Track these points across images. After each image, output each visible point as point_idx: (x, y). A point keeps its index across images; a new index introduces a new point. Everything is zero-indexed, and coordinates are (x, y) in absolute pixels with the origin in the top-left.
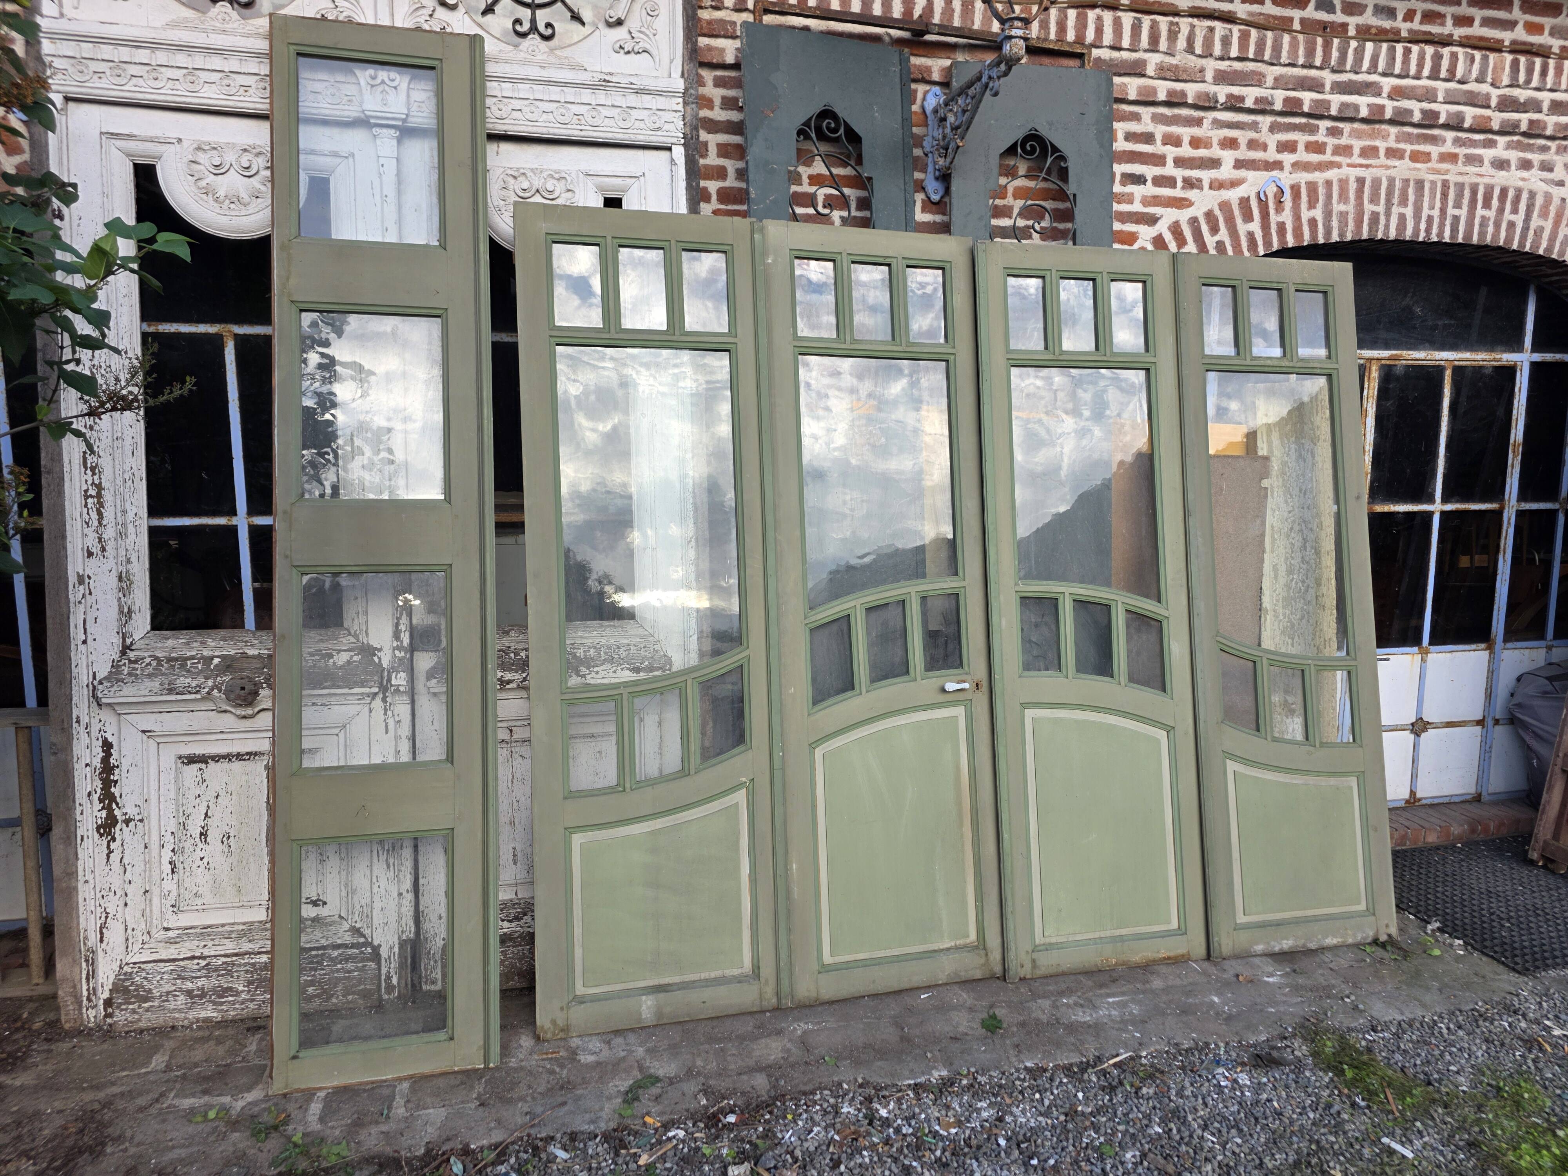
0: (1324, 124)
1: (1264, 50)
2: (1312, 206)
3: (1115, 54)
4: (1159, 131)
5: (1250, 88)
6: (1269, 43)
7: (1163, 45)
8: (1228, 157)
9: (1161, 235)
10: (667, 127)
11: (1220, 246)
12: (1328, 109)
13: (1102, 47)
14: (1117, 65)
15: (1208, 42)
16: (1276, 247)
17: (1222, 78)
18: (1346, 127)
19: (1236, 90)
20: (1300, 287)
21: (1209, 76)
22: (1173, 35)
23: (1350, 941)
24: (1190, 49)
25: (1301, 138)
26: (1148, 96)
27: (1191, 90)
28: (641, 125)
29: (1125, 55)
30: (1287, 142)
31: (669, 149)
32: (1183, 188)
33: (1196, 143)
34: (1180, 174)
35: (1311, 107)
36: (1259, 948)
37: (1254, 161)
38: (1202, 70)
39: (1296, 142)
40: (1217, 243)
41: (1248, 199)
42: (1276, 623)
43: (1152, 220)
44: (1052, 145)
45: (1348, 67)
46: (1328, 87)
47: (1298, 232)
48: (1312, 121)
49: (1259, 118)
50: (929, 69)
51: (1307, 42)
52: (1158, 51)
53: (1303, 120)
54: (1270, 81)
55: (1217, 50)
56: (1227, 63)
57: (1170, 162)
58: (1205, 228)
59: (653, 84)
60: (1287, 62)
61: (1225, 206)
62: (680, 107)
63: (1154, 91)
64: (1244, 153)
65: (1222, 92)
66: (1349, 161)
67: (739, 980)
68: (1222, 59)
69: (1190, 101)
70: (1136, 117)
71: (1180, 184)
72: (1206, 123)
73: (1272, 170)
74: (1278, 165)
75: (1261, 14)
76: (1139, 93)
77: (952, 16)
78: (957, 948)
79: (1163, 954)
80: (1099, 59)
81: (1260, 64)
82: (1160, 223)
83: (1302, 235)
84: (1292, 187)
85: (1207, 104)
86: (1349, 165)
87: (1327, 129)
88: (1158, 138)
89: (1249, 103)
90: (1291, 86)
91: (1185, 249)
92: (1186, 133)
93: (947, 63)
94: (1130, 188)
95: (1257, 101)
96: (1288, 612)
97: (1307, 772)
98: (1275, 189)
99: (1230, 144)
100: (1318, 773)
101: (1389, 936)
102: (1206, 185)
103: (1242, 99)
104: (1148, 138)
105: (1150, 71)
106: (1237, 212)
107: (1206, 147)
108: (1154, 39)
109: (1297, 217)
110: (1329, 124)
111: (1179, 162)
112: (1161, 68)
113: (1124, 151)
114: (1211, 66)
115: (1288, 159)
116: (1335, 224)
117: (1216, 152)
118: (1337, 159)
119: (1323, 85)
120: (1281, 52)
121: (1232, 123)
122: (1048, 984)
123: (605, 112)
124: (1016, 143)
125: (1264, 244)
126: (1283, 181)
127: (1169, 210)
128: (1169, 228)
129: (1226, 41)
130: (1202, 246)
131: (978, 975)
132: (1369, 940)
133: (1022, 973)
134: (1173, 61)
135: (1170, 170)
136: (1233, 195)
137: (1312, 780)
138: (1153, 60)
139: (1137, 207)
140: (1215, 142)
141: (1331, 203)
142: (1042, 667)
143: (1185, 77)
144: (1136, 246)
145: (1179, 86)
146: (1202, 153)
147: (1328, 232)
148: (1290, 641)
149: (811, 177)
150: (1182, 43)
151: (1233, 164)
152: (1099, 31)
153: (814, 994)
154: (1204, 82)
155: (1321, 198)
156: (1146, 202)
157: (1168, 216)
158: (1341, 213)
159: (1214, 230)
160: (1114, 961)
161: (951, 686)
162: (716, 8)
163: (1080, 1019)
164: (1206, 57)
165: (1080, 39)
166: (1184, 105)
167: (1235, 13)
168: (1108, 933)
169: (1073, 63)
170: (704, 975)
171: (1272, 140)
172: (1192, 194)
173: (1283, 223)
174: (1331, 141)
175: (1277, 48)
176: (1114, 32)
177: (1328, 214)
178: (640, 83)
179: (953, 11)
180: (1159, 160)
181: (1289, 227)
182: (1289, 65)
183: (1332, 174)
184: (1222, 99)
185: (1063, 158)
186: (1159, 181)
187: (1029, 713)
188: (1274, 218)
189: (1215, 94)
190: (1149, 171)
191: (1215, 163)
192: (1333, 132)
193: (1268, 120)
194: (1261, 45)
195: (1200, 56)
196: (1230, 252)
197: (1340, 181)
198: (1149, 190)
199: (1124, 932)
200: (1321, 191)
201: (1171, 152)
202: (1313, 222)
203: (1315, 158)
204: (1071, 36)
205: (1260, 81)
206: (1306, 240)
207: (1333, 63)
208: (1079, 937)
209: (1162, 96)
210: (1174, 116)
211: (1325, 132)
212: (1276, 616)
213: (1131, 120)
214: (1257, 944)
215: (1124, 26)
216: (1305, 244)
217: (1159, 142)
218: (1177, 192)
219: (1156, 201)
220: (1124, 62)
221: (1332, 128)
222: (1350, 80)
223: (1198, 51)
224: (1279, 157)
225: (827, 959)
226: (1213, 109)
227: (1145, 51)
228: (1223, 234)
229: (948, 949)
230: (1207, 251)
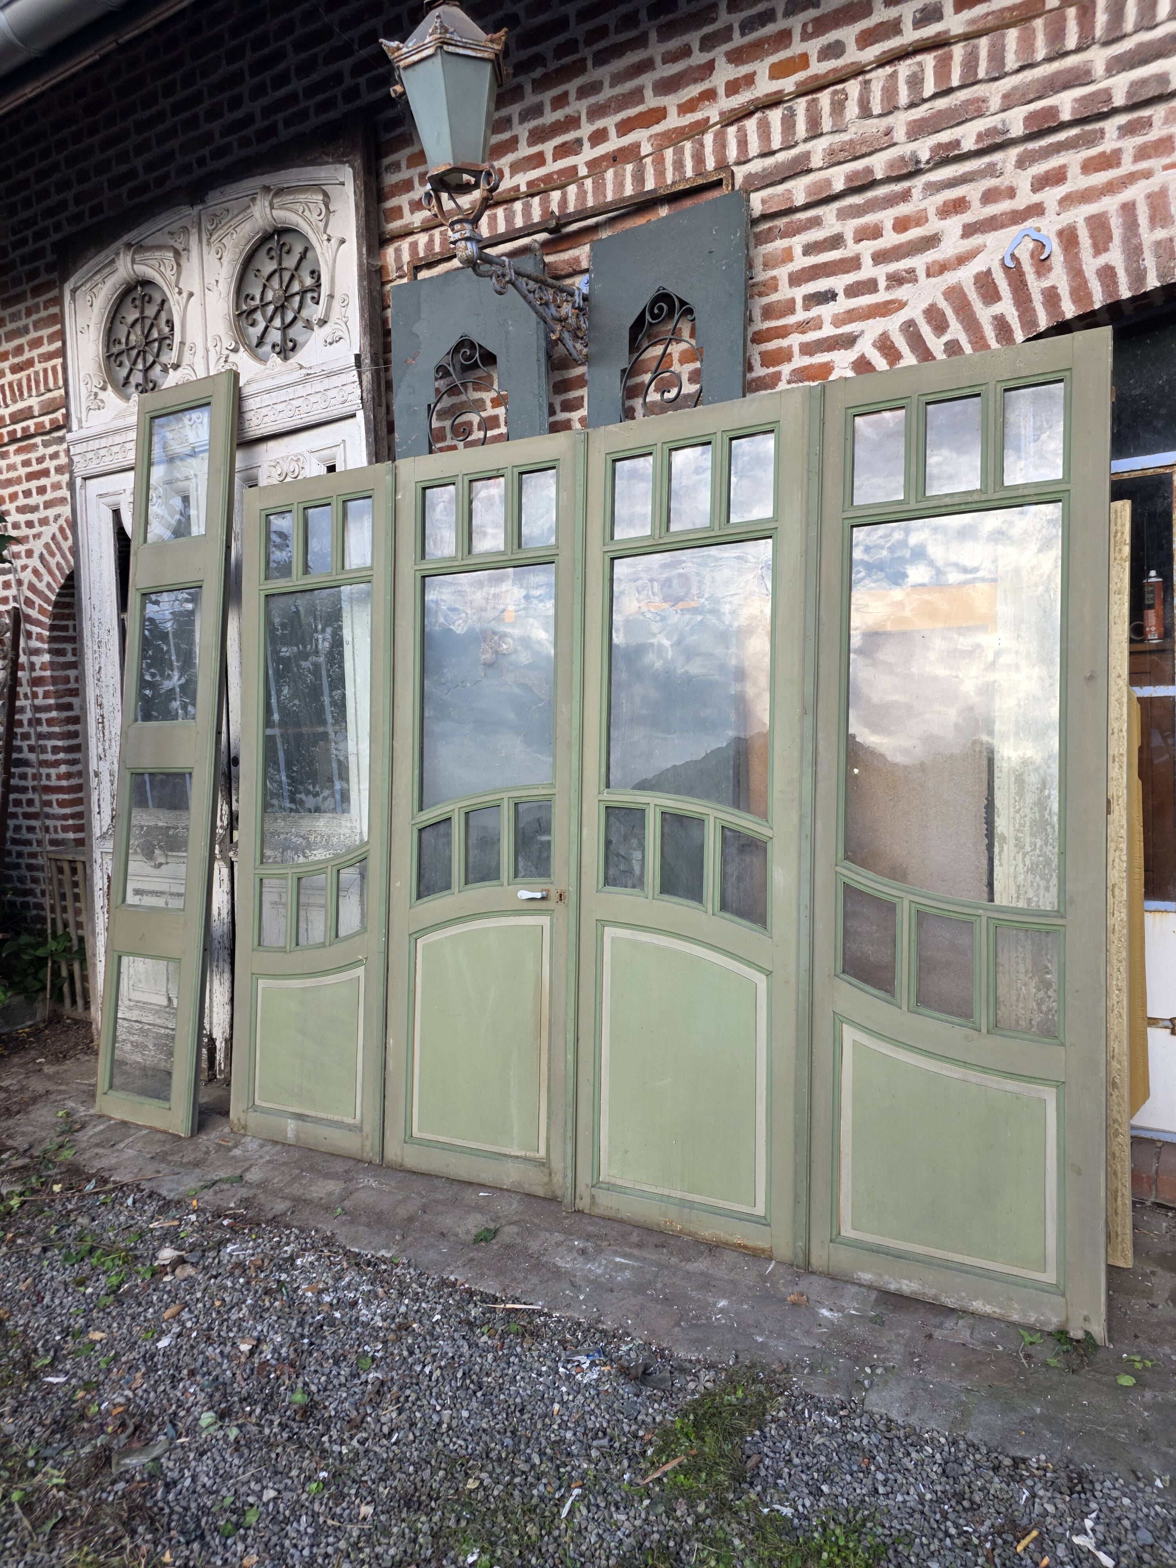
0: (1111, 126)
1: (976, 66)
2: (1100, 247)
3: (770, 161)
4: (849, 228)
5: (968, 125)
6: (983, 53)
7: (827, 124)
8: (953, 225)
9: (863, 356)
10: (350, 397)
11: (953, 348)
12: (1110, 99)
13: (749, 161)
14: (771, 173)
15: (890, 92)
16: (1043, 323)
17: (917, 131)
18: (1158, 112)
19: (944, 137)
20: (1012, 384)
21: (900, 134)
22: (838, 107)
23: (1015, 1317)
24: (866, 112)
25: (1073, 159)
26: (820, 192)
27: (879, 164)
28: (333, 402)
29: (781, 157)
30: (1047, 172)
31: (353, 416)
32: (888, 288)
33: (901, 225)
34: (881, 273)
35: (1074, 111)
36: (867, 1277)
37: (993, 218)
38: (888, 132)
39: (1063, 167)
40: (946, 344)
41: (989, 272)
42: (1020, 855)
43: (849, 341)
44: (680, 300)
45: (1129, 25)
46: (1099, 69)
47: (1080, 291)
48: (1088, 128)
49: (997, 157)
50: (577, 260)
51: (1046, 26)
52: (821, 134)
53: (1074, 132)
54: (995, 103)
55: (904, 97)
56: (926, 106)
57: (867, 261)
58: (926, 331)
59: (335, 366)
60: (1016, 66)
61: (955, 295)
62: (356, 379)
63: (828, 183)
64: (977, 212)
65: (923, 149)
66: (1167, 161)
67: (350, 1128)
68: (912, 105)
69: (879, 176)
70: (816, 222)
71: (882, 283)
72: (916, 193)
73: (1024, 220)
74: (1037, 210)
75: (988, 14)
76: (809, 193)
77: (585, 198)
78: (525, 1159)
79: (737, 1239)
80: (749, 178)
81: (976, 87)
82: (860, 341)
83: (1089, 295)
84: (1060, 234)
85: (905, 171)
86: (1166, 168)
87: (1120, 128)
88: (849, 237)
89: (968, 145)
90: (1032, 96)
91: (902, 364)
92: (886, 217)
93: (587, 248)
94: (815, 311)
95: (980, 137)
96: (1039, 843)
97: (965, 1064)
98: (1031, 245)
99: (959, 206)
100: (984, 1069)
101: (1087, 1333)
102: (921, 273)
103: (957, 143)
104: (836, 241)
105: (816, 161)
106: (973, 296)
107: (918, 224)
108: (814, 122)
109: (1076, 273)
110: (1122, 119)
111: (879, 258)
112: (831, 152)
113: (803, 269)
114: (900, 121)
115: (1051, 196)
116: (1149, 262)
117: (934, 225)
118: (1144, 165)
119: (1088, 72)
120: (1003, 58)
121: (955, 178)
122: (593, 1224)
123: (313, 399)
124: (643, 312)
125: (1022, 327)
126: (1044, 232)
127: (871, 321)
128: (874, 345)
129: (915, 82)
130: (925, 354)
131: (540, 1192)
132: (1051, 1328)
133: (580, 1205)
134: (845, 137)
135: (867, 271)
136: (965, 276)
137: (973, 1076)
138: (818, 149)
139: (828, 331)
140: (931, 213)
141: (1137, 235)
142: (630, 883)
143: (865, 150)
144: (832, 378)
145: (859, 165)
146: (914, 233)
147: (1138, 276)
148: (1043, 884)
149: (492, 400)
150: (852, 109)
151: (960, 232)
152: (743, 143)
153: (399, 1160)
154: (895, 144)
155: (1117, 233)
156: (838, 321)
157: (872, 329)
158: (1158, 244)
159: (940, 326)
160: (679, 1227)
161: (524, 894)
162: (401, 277)
163: (560, 1263)
164: (890, 113)
165: (723, 165)
166: (874, 184)
167: (946, 32)
168: (678, 1194)
169: (715, 194)
170: (330, 1116)
171: (1023, 180)
172: (902, 293)
173: (1054, 288)
174: (1130, 144)
175: (997, 56)
176: (759, 137)
177: (1134, 252)
178: (328, 368)
179: (586, 192)
180: (854, 263)
181: (1064, 291)
182: (1021, 69)
183: (1137, 192)
184: (924, 155)
185: (690, 311)
186: (852, 291)
187: (610, 932)
188: (1035, 286)
189: (914, 153)
190: (838, 283)
191: (932, 241)
192: (1127, 130)
193: (1013, 153)
194: (971, 63)
195: (880, 116)
196: (968, 349)
197: (1149, 196)
198: (843, 304)
199: (698, 1198)
200: (1116, 224)
201: (867, 248)
202: (1107, 274)
203: (1100, 178)
204: (710, 164)
205: (979, 109)
206: (1098, 301)
207: (1099, 32)
208: (646, 1188)
209: (839, 186)
210: (868, 201)
211: (1115, 134)
212: (1019, 846)
213: (809, 228)
214: (863, 1271)
215: (772, 124)
216: (1097, 306)
217: (850, 241)
218: (882, 296)
219: (852, 316)
220: (777, 166)
221: (1129, 122)
222: (1140, 45)
223: (877, 109)
224: (1036, 198)
225: (416, 1133)
226: (917, 172)
227: (806, 140)
228: (956, 331)
229: (517, 1157)
230: (934, 358)
